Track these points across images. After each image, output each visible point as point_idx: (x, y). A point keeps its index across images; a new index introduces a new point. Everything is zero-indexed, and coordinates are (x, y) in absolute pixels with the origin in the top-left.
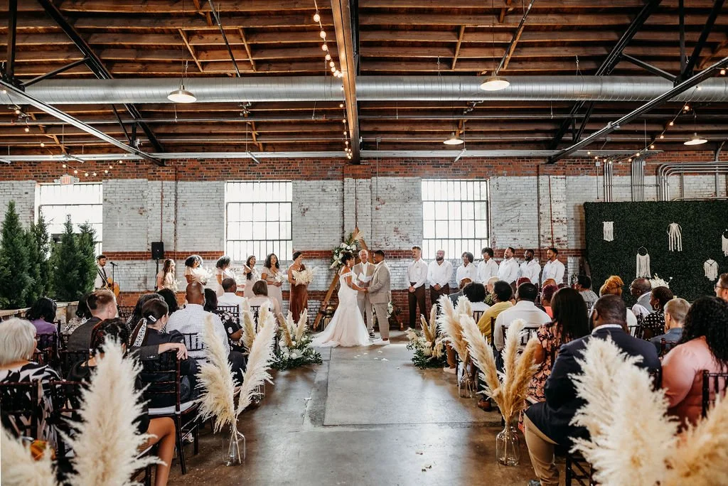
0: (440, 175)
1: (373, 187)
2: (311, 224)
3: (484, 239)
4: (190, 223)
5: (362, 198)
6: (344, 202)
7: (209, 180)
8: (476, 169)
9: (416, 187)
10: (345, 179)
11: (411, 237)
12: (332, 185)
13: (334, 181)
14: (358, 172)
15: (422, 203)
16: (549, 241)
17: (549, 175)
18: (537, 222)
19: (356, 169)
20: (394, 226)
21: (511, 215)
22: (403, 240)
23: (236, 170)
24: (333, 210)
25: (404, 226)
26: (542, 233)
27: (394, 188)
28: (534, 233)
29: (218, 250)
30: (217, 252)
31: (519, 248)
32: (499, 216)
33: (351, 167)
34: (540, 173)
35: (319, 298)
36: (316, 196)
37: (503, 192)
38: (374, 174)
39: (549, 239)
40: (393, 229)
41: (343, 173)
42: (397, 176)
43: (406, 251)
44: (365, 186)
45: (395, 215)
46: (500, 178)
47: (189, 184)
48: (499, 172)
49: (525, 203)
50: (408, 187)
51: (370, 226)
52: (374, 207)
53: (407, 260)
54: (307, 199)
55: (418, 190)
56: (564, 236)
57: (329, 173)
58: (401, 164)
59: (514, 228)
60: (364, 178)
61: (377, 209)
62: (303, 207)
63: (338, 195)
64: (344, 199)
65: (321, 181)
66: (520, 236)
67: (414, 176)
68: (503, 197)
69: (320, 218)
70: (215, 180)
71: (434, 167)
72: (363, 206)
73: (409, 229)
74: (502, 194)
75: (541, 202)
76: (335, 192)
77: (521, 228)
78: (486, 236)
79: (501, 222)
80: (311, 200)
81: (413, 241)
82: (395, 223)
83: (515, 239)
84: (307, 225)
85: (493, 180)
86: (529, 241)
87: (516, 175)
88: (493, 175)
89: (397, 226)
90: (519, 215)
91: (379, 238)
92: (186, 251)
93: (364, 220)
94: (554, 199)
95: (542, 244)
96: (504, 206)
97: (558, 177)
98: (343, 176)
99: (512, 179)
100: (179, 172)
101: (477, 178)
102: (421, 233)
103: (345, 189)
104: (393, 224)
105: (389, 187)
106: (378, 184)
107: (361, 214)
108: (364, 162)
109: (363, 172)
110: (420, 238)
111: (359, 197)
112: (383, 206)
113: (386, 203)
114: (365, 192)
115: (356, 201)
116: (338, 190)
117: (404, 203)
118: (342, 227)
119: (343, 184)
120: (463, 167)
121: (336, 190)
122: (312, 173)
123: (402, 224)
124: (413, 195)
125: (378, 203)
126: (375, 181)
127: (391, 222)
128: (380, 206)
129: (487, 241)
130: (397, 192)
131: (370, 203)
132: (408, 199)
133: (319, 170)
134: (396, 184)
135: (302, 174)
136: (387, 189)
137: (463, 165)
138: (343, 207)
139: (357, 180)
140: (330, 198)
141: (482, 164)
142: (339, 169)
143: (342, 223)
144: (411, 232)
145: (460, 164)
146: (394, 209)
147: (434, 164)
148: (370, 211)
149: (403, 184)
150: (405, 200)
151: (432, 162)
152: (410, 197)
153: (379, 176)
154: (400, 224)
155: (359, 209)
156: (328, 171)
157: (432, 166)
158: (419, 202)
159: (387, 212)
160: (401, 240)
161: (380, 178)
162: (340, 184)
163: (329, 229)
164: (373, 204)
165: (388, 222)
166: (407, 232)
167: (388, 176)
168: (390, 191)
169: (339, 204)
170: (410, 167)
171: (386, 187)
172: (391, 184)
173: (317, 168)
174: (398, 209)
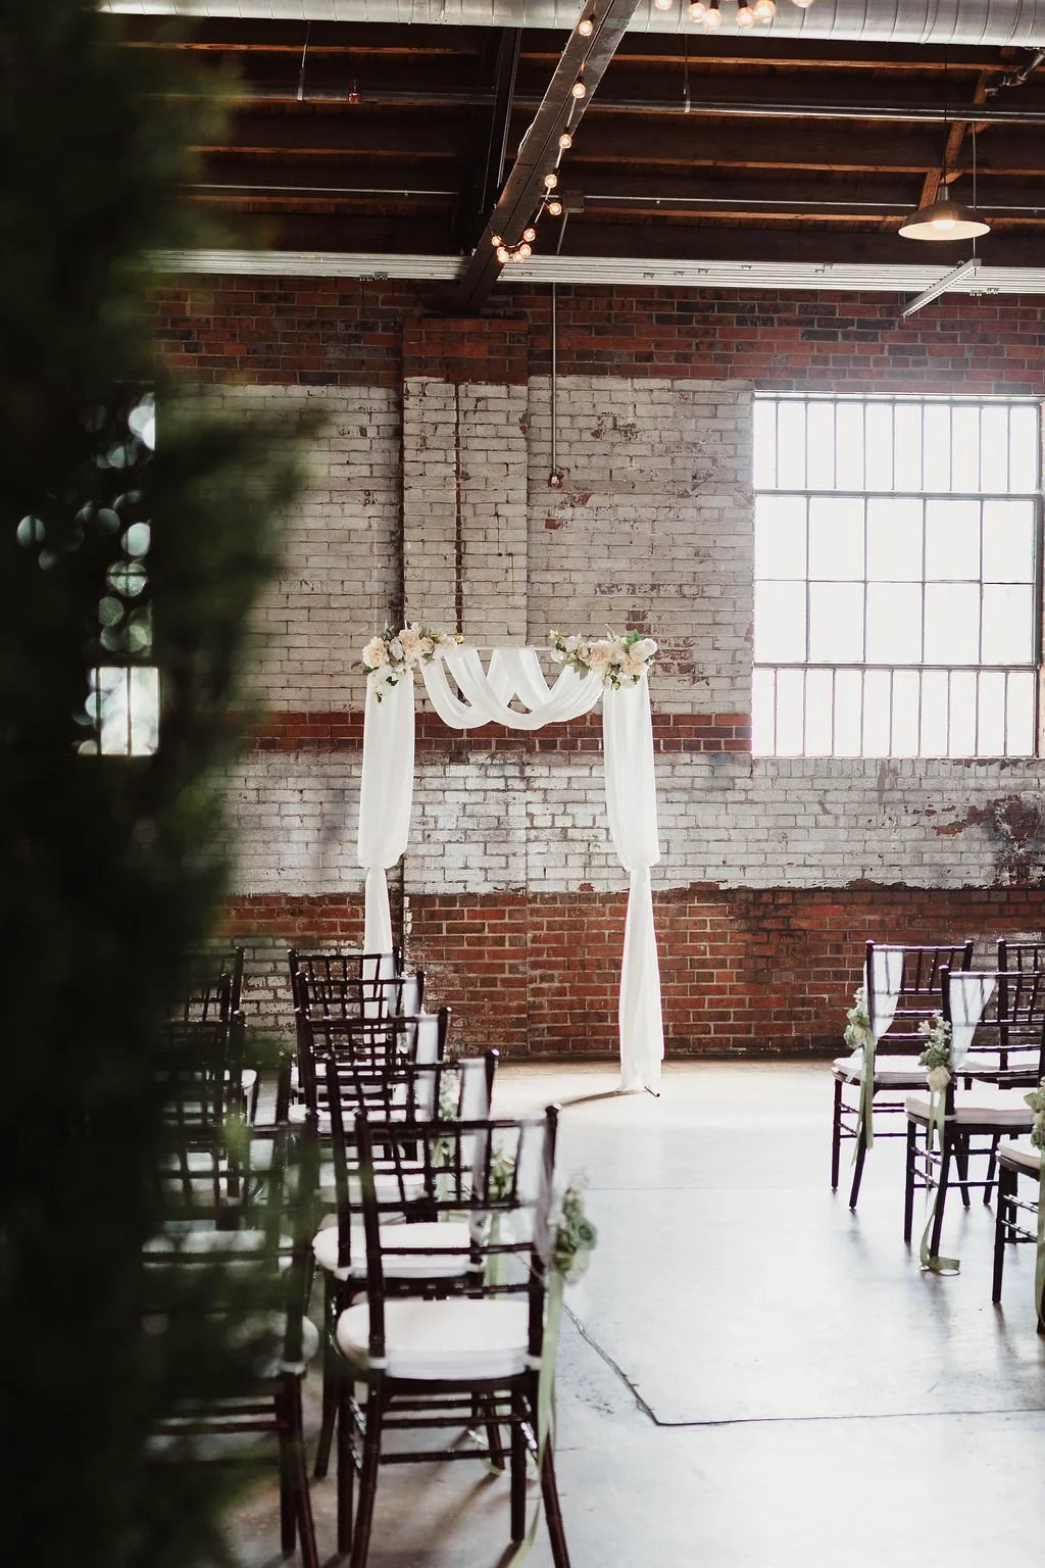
0: (835, 374)
1: (535, 422)
3: (1018, 668)
5: (485, 471)
6: (400, 488)
9: (730, 425)
10: (412, 383)
11: (700, 655)
12: (350, 410)
13: (354, 391)
14: (467, 351)
15: (750, 501)
19: (462, 337)
20: (628, 604)
22: (666, 668)
24: (348, 523)
25: (667, 606)
27: (629, 431)
33: (436, 326)
35: (287, 927)
38: (541, 362)
40: (622, 618)
41: (398, 352)
42: (642, 373)
43: (679, 718)
44: (500, 419)
45: (635, 552)
50: (692, 424)
51: (522, 601)
52: (539, 514)
53: (686, 757)
55: (739, 437)
57: (334, 354)
58: (662, 319)
60: (496, 380)
61: (551, 524)
63: (378, 458)
64: (400, 474)
67: (721, 376)
71: (809, 335)
72: (489, 508)
73: (696, 619)
76: (364, 444)
78: (1029, 658)
81: (710, 671)
89: (641, 605)
93: (499, 575)
98: (398, 366)
102: (748, 638)
103: (408, 428)
104: (624, 593)
105: (609, 423)
106: (561, 409)
107: (483, 548)
108: (494, 305)
109: (490, 352)
110: (738, 659)
111: (471, 470)
112: (579, 510)
113: (593, 500)
114: (502, 444)
115: (458, 485)
116: (372, 432)
117: (672, 501)
118: (392, 604)
119: (399, 407)
120: (942, 339)
121: (363, 432)
122: (255, 352)
123: (662, 593)
124: (714, 461)
125: (557, 497)
126: (545, 395)
127: (612, 588)
128: (568, 513)
129: (1030, 676)
130: (644, 450)
131: (524, 494)
132: (690, 479)
133: (285, 338)
134: (640, 411)
135: (204, 354)
136: (596, 434)
137: (938, 329)
138: (401, 512)
139: (462, 387)
140: (336, 471)
141: (1024, 326)
142: (380, 332)
143: (391, 588)
144: (702, 631)
145: (932, 325)
146: (626, 527)
147: (811, 323)
148: (523, 534)
149: (670, 410)
150: (681, 488)
151: (803, 310)
152: (702, 474)
153: (564, 371)
154: (654, 594)
155: (470, 522)
156: (330, 338)
157: (801, 330)
158: (739, 495)
159: (598, 539)
160: (659, 669)
161: (563, 381)
162: (384, 407)
163: (332, 615)
164: (533, 501)
165: (599, 585)
166: (684, 632)
167: (601, 371)
168: (613, 445)
169: (381, 497)
170: (706, 333)
171: (594, 423)
172: (615, 410)
173: (278, 323)
174: (647, 525)
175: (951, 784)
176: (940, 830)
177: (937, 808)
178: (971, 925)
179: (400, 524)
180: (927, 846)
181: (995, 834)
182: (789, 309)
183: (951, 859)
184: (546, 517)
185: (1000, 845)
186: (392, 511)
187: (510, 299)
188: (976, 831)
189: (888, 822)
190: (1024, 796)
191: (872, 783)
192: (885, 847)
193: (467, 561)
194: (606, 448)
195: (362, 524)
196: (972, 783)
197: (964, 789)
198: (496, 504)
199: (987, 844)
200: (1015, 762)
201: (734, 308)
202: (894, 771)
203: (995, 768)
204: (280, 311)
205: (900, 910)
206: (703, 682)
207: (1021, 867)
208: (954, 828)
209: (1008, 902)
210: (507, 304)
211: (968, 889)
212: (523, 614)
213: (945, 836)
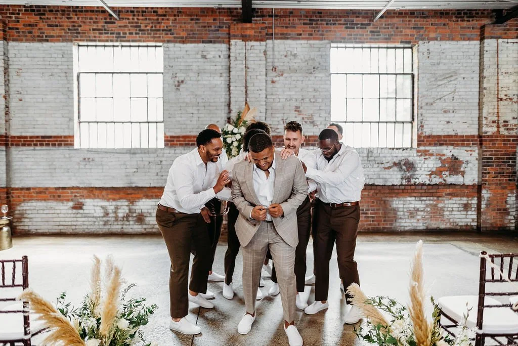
0: (354, 39)
1: (268, 53)
2: (187, 100)
3: (406, 122)
4: (27, 98)
5: (253, 66)
6: (230, 71)
7: (52, 41)
8: (401, 32)
9: (324, 53)
10: (233, 42)
11: (315, 119)
12: (216, 50)
13: (217, 45)
14: (248, 32)
15: (330, 75)
16: (495, 125)
17: (497, 38)
18: (478, 101)
19: (247, 29)
21: (446, 90)
22: (306, 122)
23: (87, 28)
24: (215, 82)
25: (306, 105)
26: (484, 115)
27: (295, 55)
28: (473, 115)
29: (66, 134)
30: (65, 137)
31: (453, 133)
32: (429, 93)
33: (240, 26)
34: (486, 35)
36: (195, 64)
37: (436, 61)
38: (270, 36)
39: (494, 122)
40: (294, 108)
41: (229, 34)
42: (299, 39)
44: (258, 51)
45: (296, 89)
46: (431, 42)
47: (24, 45)
48: (432, 35)
49: (463, 76)
50: (313, 53)
51: (264, 103)
52: (269, 79)
54: (182, 68)
55: (327, 57)
56: (514, 118)
57: (211, 35)
59: (448, 108)
60: (256, 40)
61: (273, 82)
62: (177, 79)
63: (223, 64)
64: (230, 68)
65: (201, 45)
66: (455, 118)
67: (321, 39)
68: (434, 68)
69: (199, 93)
70: (59, 41)
71: (347, 28)
72: (255, 77)
73: (314, 108)
74: (434, 64)
75: (485, 74)
76: (220, 60)
77: (456, 108)
78: (410, 119)
79: (432, 101)
80: (188, 70)
81: (318, 123)
82: (296, 100)
83: (448, 122)
84: (183, 103)
85: (423, 46)
86: (466, 126)
87: (453, 39)
88: (423, 39)
89: (297, 104)
90: (454, 92)
91: (276, 119)
92: (24, 134)
93: (257, 96)
94: (503, 70)
95: (485, 129)
96: (436, 80)
97: (510, 40)
98: (229, 38)
99: (448, 45)
100: (10, 28)
101: (402, 42)
102: (329, 113)
103: (231, 55)
104: (294, 101)
105: (289, 53)
106: (275, 49)
107: (253, 88)
108: (256, 20)
109: (255, 32)
110: (327, 119)
111: (249, 66)
112: (281, 78)
113: (285, 75)
114: (259, 59)
115: (246, 71)
116: (222, 57)
117: (307, 75)
118: (228, 105)
119: (229, 49)
120: (385, 28)
121: (220, 56)
122: (189, 34)
123: (305, 101)
124: (320, 64)
125: (275, 74)
126: (271, 46)
127: (291, 99)
128: (277, 79)
129: (410, 124)
130: (299, 61)
131: (265, 73)
132: (313, 69)
133: (198, 30)
134: (298, 49)
135: (175, 35)
136: (286, 56)
137: (384, 25)
138: (230, 79)
139: (247, 43)
140: (212, 68)
141: (409, 24)
142: (224, 29)
143: (228, 100)
144: (317, 112)
145: (382, 24)
146: (294, 82)
147: (347, 24)
148: (264, 84)
149: (307, 49)
150: (310, 71)
151: (345, 21)
152: (316, 67)
153: (276, 39)
154: (302, 101)
155: (249, 81)
156: (209, 31)
157: (344, 26)
158: (327, 73)
159: (286, 86)
160: (304, 123)
161: (277, 42)
162: (226, 49)
163: (211, 108)
164: (267, 76)
165: (286, 99)
166: (311, 112)
167: (287, 39)
168: (290, 59)
169: (224, 75)
170: (317, 27)
171: (285, 53)
172: (291, 49)
173: (196, 27)
174: (300, 82)
175: (388, 155)
176: (385, 168)
177: (384, 162)
178: (394, 195)
179: (230, 82)
180: (381, 173)
181: (401, 169)
182: (341, 20)
183: (388, 176)
184: (271, 80)
185: (403, 173)
186: (228, 79)
187: (261, 19)
188: (395, 168)
189: (370, 166)
190: (409, 159)
191: (365, 155)
192: (369, 173)
193: (248, 92)
194: (289, 60)
195: (219, 82)
196: (394, 155)
197: (392, 156)
198: (257, 76)
199: (399, 172)
200: (407, 149)
201: (325, 20)
202: (372, 152)
203: (401, 150)
204: (196, 23)
205: (373, 191)
206: (316, 127)
207: (409, 179)
208: (389, 168)
209: (405, 189)
210: (260, 20)
211: (393, 185)
212: (265, 107)
213: (387, 170)
